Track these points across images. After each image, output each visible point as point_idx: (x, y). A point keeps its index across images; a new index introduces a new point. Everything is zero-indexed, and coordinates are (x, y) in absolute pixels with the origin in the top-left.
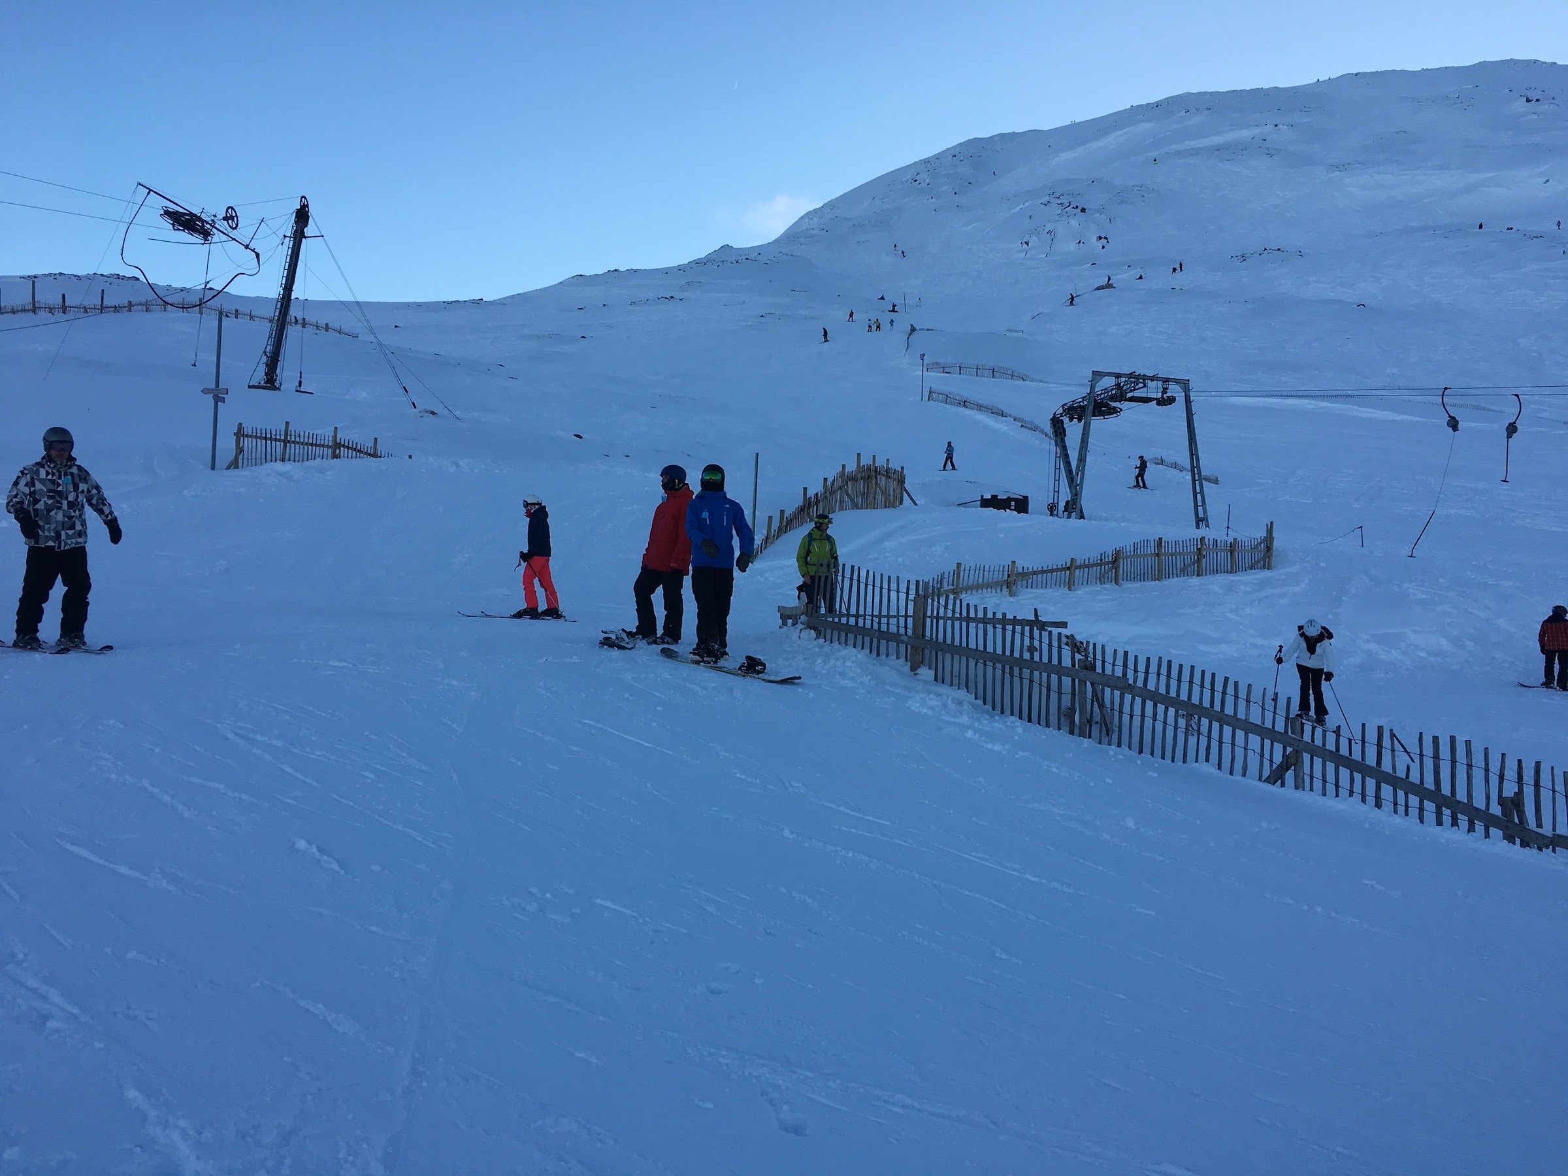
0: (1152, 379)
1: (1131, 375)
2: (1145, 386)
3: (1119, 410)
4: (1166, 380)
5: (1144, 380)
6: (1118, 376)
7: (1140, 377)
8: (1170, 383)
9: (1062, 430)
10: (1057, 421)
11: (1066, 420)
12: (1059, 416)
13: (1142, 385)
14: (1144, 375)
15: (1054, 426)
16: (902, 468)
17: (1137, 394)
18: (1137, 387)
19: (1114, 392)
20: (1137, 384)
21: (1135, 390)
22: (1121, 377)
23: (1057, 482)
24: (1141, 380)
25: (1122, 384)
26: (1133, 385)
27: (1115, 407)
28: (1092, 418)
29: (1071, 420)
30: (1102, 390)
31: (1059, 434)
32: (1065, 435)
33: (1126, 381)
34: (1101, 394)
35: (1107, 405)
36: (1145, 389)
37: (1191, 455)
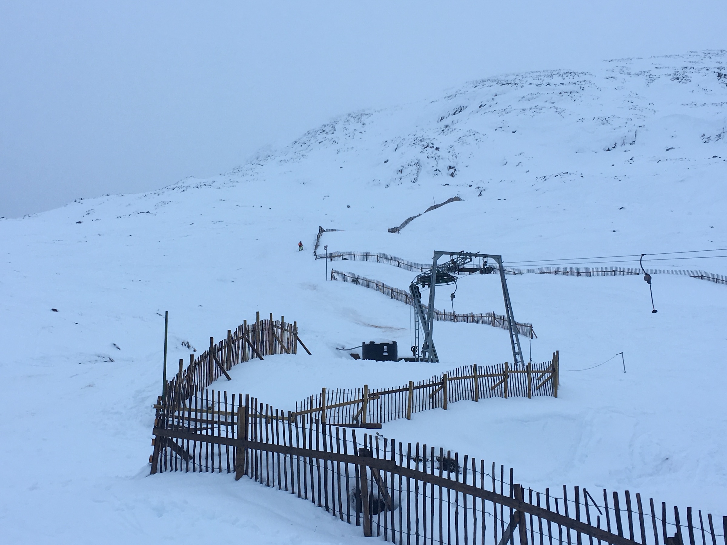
0: (476, 255)
1: (461, 253)
2: (471, 260)
3: (455, 278)
4: (485, 256)
5: (470, 257)
6: (452, 254)
7: (468, 254)
8: (488, 258)
9: (418, 294)
10: (415, 288)
11: (420, 286)
12: (415, 284)
13: (469, 260)
14: (470, 253)
15: (413, 291)
16: (295, 322)
17: (466, 266)
18: (466, 262)
19: (451, 265)
20: (466, 260)
21: (464, 263)
22: (454, 255)
23: (417, 331)
24: (468, 257)
25: (455, 260)
26: (463, 260)
27: (452, 276)
28: (436, 284)
29: (424, 286)
30: (443, 265)
31: (416, 297)
32: (421, 298)
33: (458, 258)
34: (442, 267)
35: (447, 275)
36: (471, 263)
37: (507, 308)
